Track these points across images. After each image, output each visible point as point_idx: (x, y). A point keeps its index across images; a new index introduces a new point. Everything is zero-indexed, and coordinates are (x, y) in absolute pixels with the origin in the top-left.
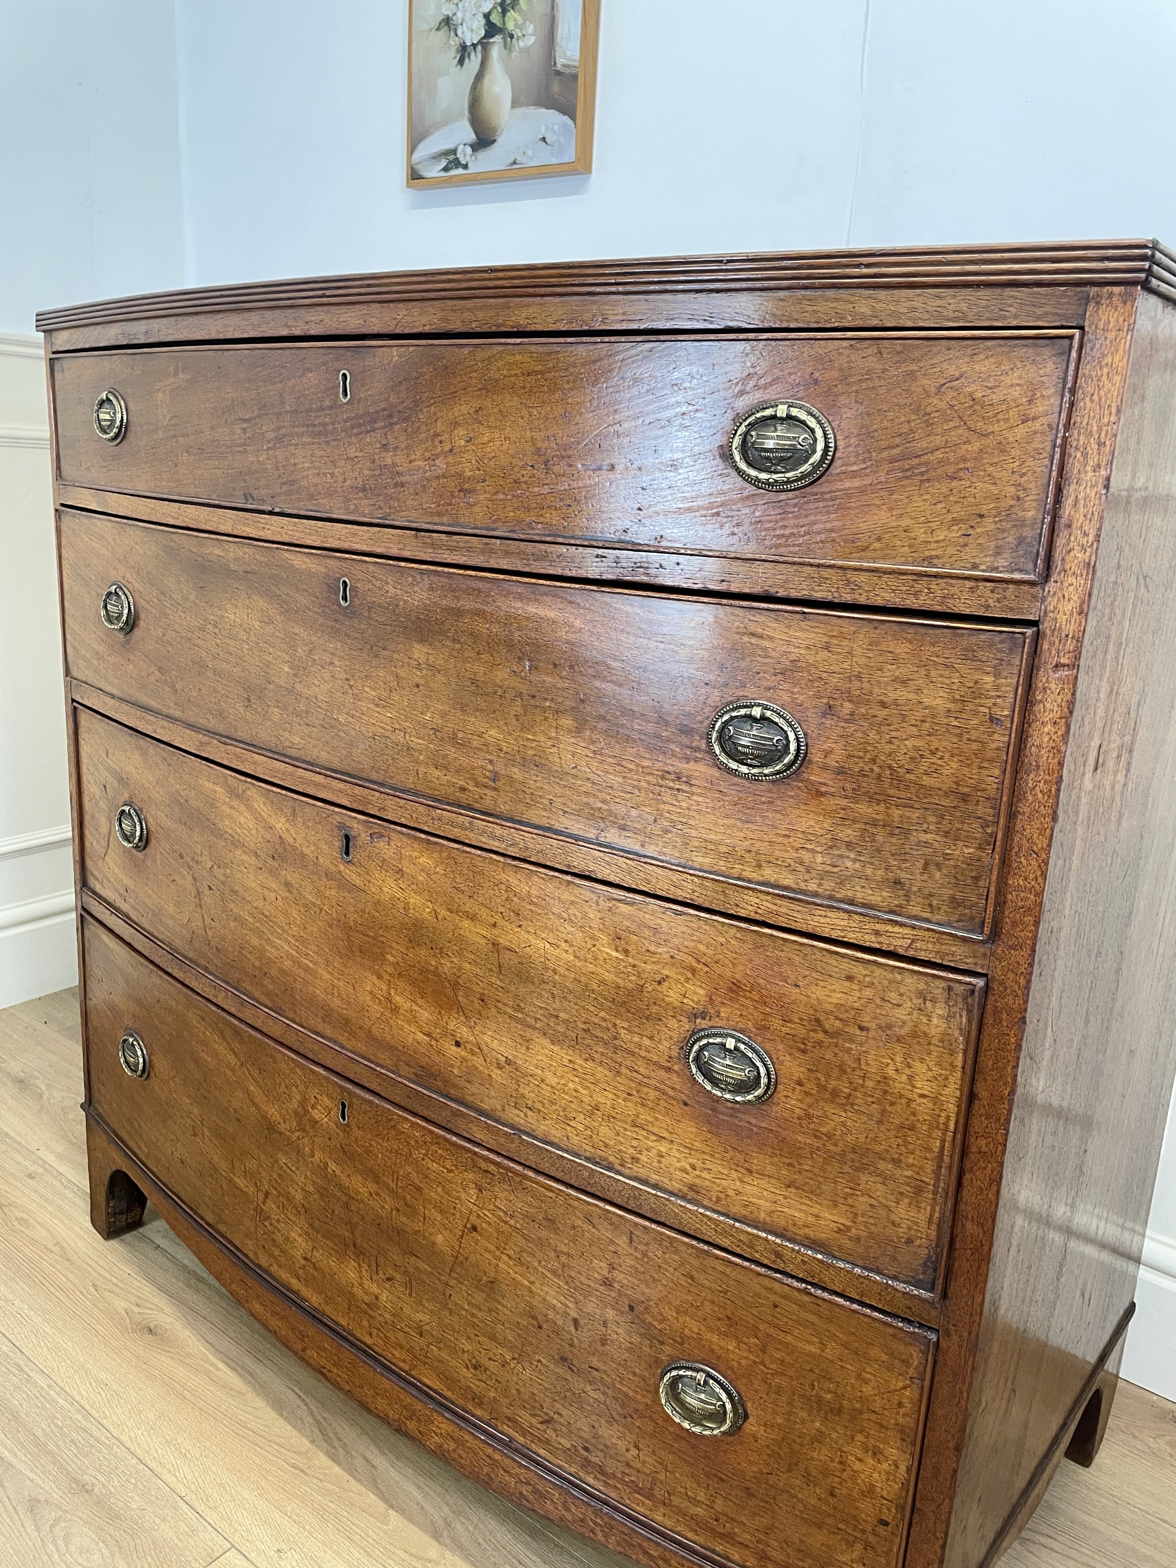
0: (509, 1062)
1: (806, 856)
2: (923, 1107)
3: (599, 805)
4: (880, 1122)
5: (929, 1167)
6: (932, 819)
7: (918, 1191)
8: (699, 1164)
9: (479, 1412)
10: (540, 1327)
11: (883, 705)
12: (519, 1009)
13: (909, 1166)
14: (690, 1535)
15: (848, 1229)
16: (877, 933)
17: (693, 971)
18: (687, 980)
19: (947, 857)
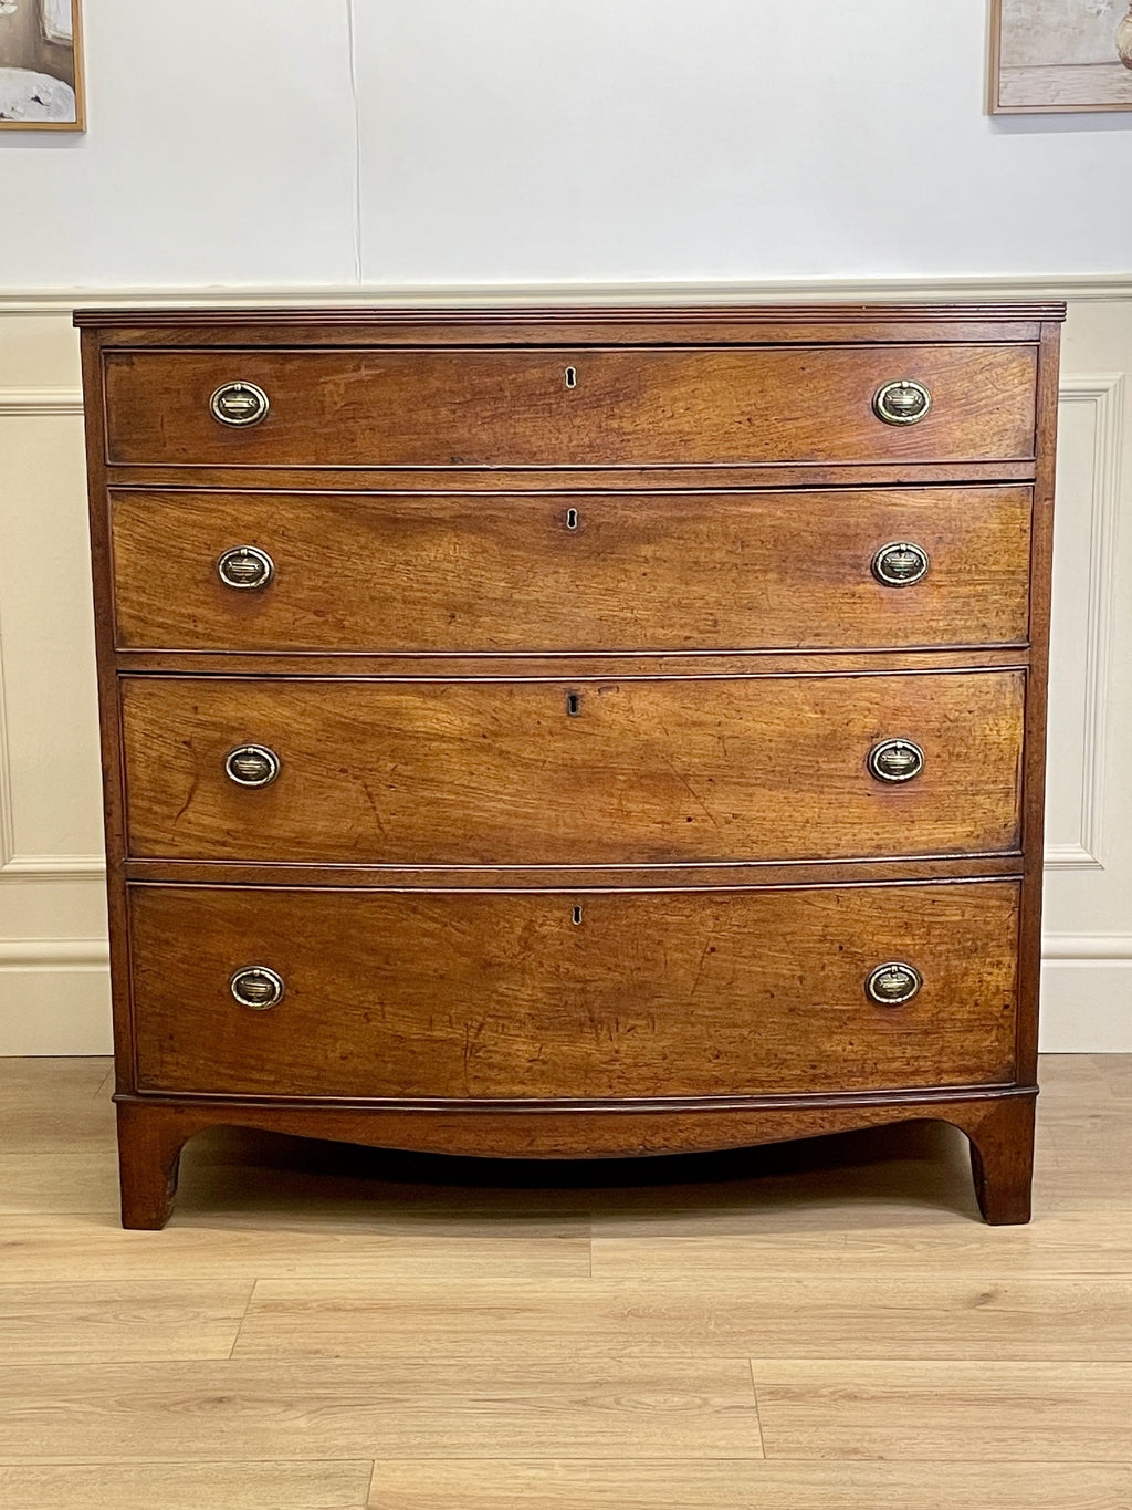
0: (735, 816)
1: (933, 624)
2: (1005, 746)
3: (799, 624)
4: (984, 763)
5: (1012, 778)
6: (997, 587)
7: (1007, 794)
8: (880, 830)
9: (722, 1090)
10: (772, 996)
11: (968, 532)
12: (742, 776)
13: (1001, 782)
14: (891, 1085)
15: (972, 832)
16: (973, 658)
17: (869, 710)
18: (865, 717)
19: (1007, 606)
